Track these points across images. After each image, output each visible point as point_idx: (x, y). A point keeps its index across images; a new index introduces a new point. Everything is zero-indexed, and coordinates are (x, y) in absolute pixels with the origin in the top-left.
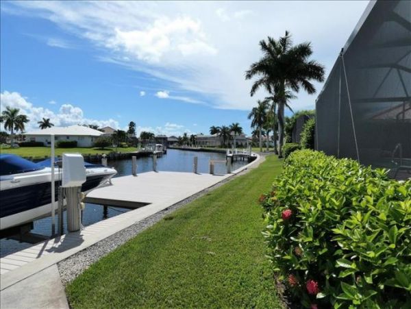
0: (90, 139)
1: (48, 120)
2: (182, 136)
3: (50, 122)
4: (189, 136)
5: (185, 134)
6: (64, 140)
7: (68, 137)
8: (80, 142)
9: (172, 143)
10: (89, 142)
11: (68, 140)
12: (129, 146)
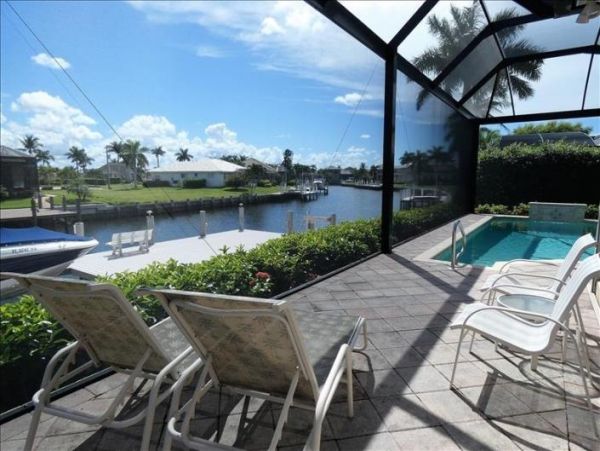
0: (222, 176)
1: (186, 151)
2: (358, 168)
3: (188, 153)
4: (368, 168)
5: (363, 165)
6: (191, 178)
7: (196, 174)
8: (210, 181)
9: (345, 177)
10: (221, 181)
11: (197, 179)
12: (274, 185)
